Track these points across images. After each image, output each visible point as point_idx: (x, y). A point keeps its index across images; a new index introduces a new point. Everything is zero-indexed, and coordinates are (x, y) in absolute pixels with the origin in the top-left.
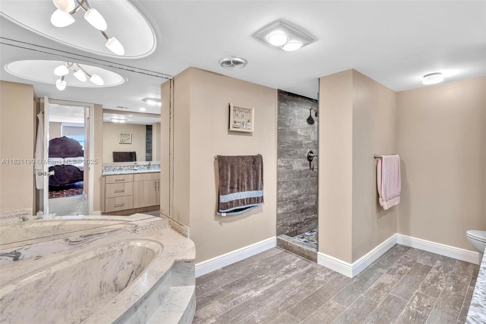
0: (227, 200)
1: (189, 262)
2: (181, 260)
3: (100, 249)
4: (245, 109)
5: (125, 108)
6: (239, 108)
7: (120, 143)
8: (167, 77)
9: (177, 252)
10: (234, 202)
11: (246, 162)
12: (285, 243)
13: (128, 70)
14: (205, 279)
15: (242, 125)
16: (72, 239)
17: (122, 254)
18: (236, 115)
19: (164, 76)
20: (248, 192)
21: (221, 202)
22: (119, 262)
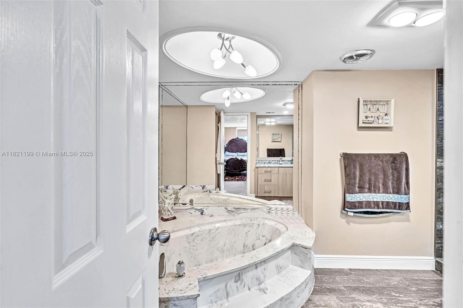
0: (355, 199)
1: (306, 248)
2: (299, 244)
3: (244, 220)
4: (380, 101)
5: (272, 113)
6: (371, 102)
7: (272, 142)
8: (295, 83)
9: (297, 237)
10: (364, 203)
11: (382, 161)
13: (265, 85)
14: (327, 272)
15: (377, 120)
16: (229, 208)
17: (259, 227)
18: (368, 110)
19: (293, 83)
20: (384, 194)
21: (347, 200)
22: (256, 233)
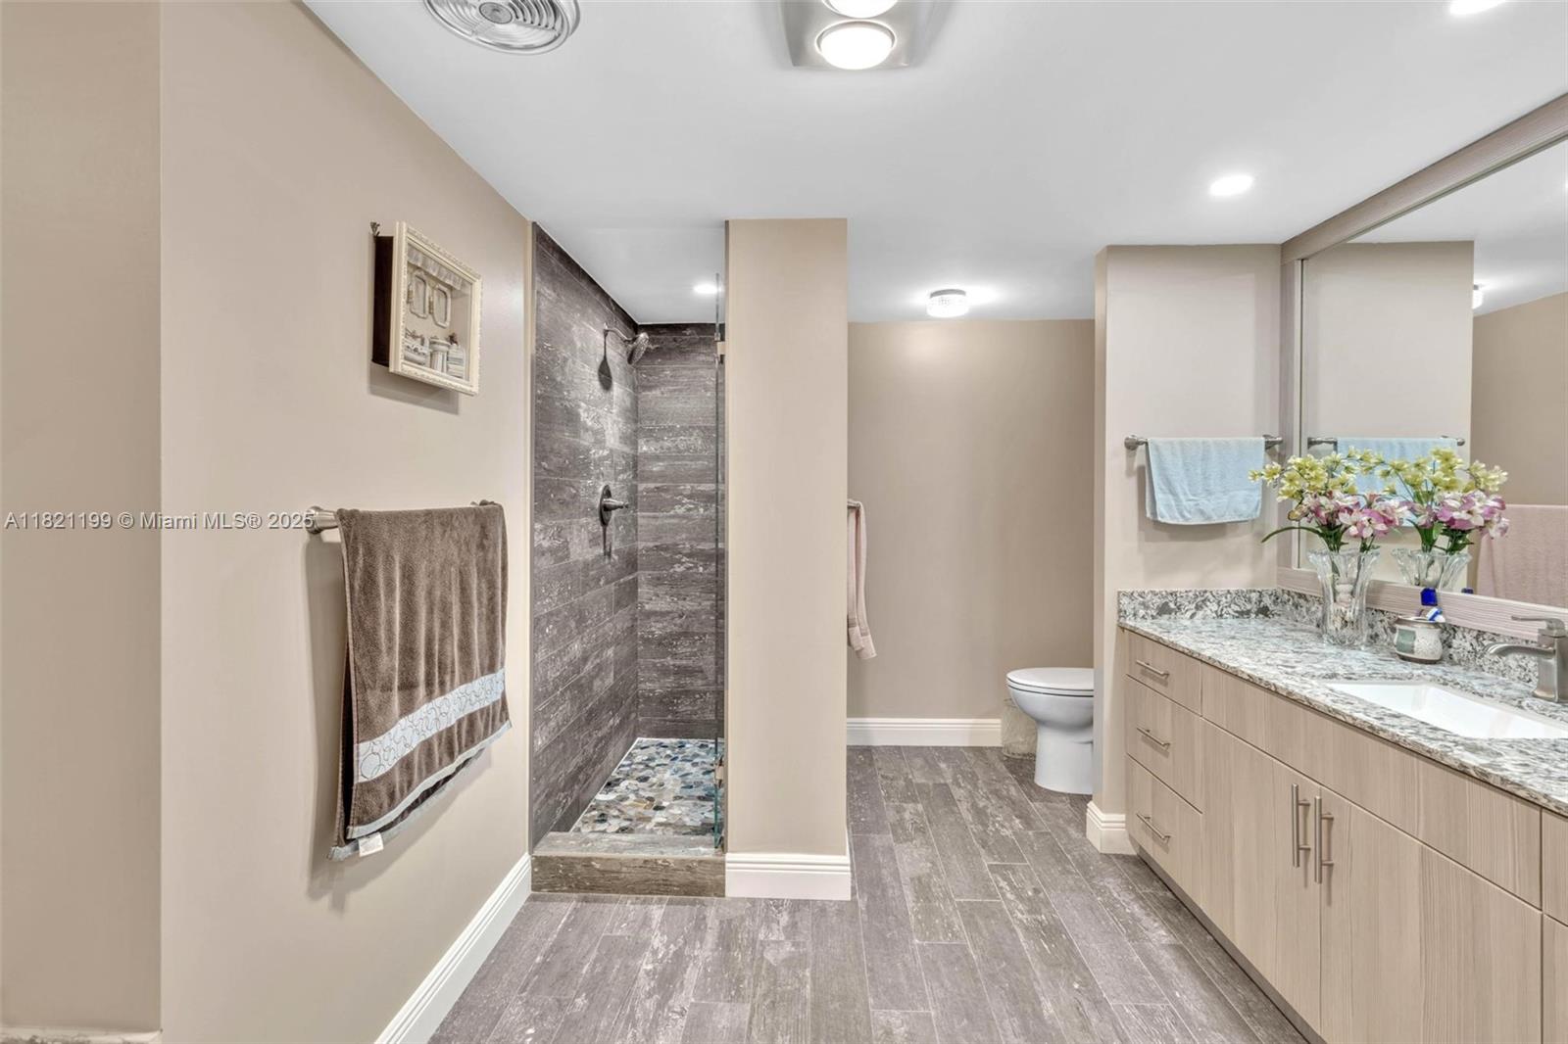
0: (392, 756)
10: (417, 758)
11: (457, 543)
12: (579, 867)
20: (463, 687)
21: (363, 779)
